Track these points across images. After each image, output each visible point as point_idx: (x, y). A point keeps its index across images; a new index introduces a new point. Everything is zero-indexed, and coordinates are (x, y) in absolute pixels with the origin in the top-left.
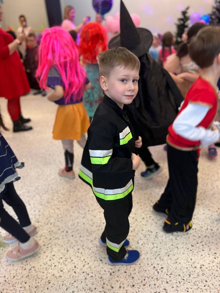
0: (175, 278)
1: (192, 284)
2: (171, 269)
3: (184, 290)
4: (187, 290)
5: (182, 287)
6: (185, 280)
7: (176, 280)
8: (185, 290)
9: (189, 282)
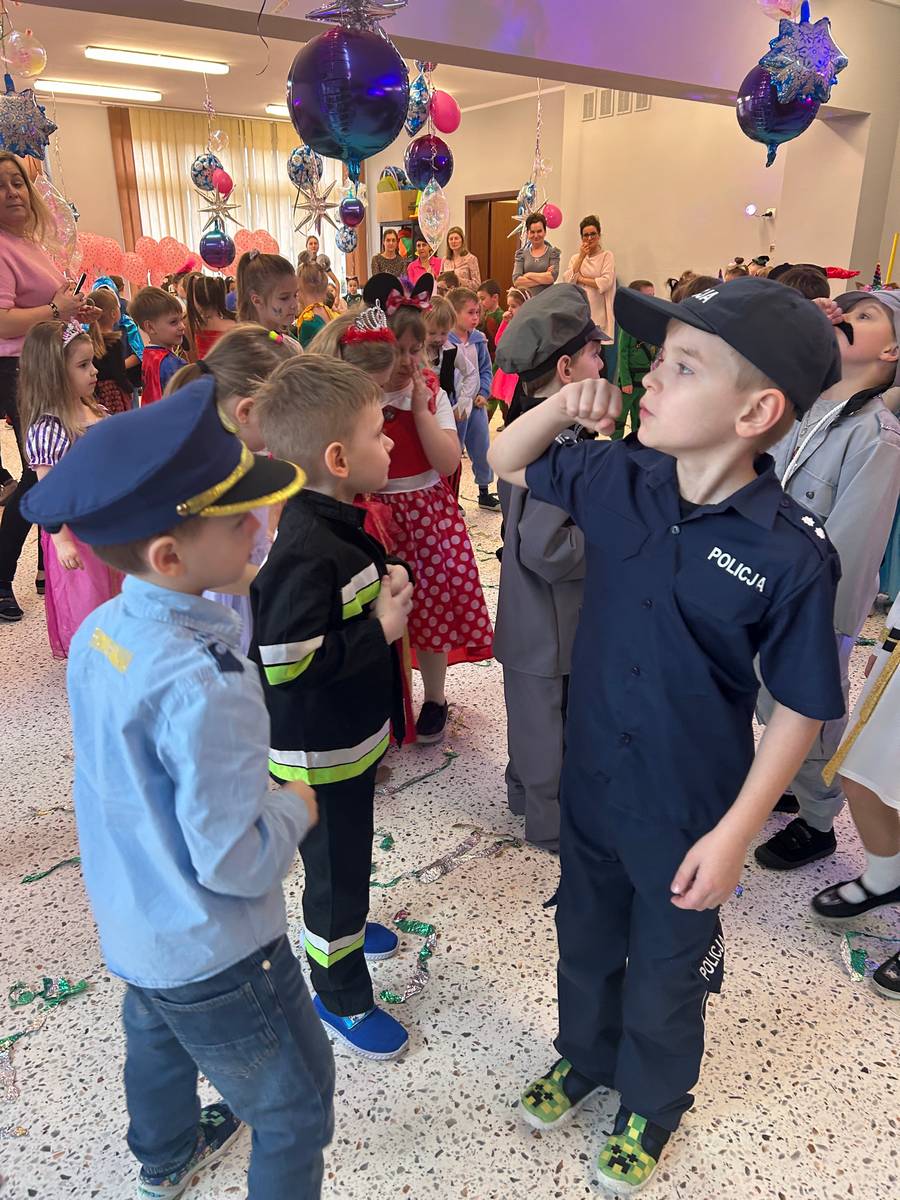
0: (84, 1013)
1: (80, 1051)
2: (111, 997)
3: (51, 1042)
4: (54, 1048)
5: (62, 1036)
6: (88, 1035)
7: (78, 1019)
8: (54, 1044)
9: (82, 1045)
